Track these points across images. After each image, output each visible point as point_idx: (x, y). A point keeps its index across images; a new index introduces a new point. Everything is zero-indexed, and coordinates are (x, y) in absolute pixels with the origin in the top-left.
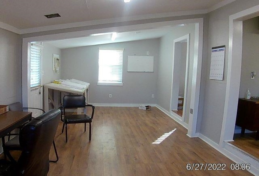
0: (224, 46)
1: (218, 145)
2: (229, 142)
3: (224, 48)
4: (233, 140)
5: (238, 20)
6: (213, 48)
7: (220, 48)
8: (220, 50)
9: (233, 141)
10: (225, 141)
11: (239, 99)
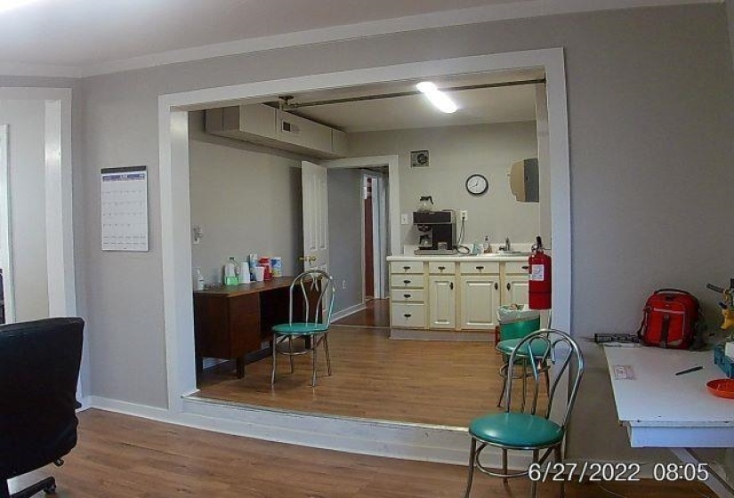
0: (143, 168)
1: (166, 410)
2: (192, 395)
3: (145, 172)
4: (198, 388)
5: (180, 109)
6: (104, 171)
7: (130, 171)
8: (129, 176)
9: (198, 390)
10: (184, 395)
11: (194, 294)
